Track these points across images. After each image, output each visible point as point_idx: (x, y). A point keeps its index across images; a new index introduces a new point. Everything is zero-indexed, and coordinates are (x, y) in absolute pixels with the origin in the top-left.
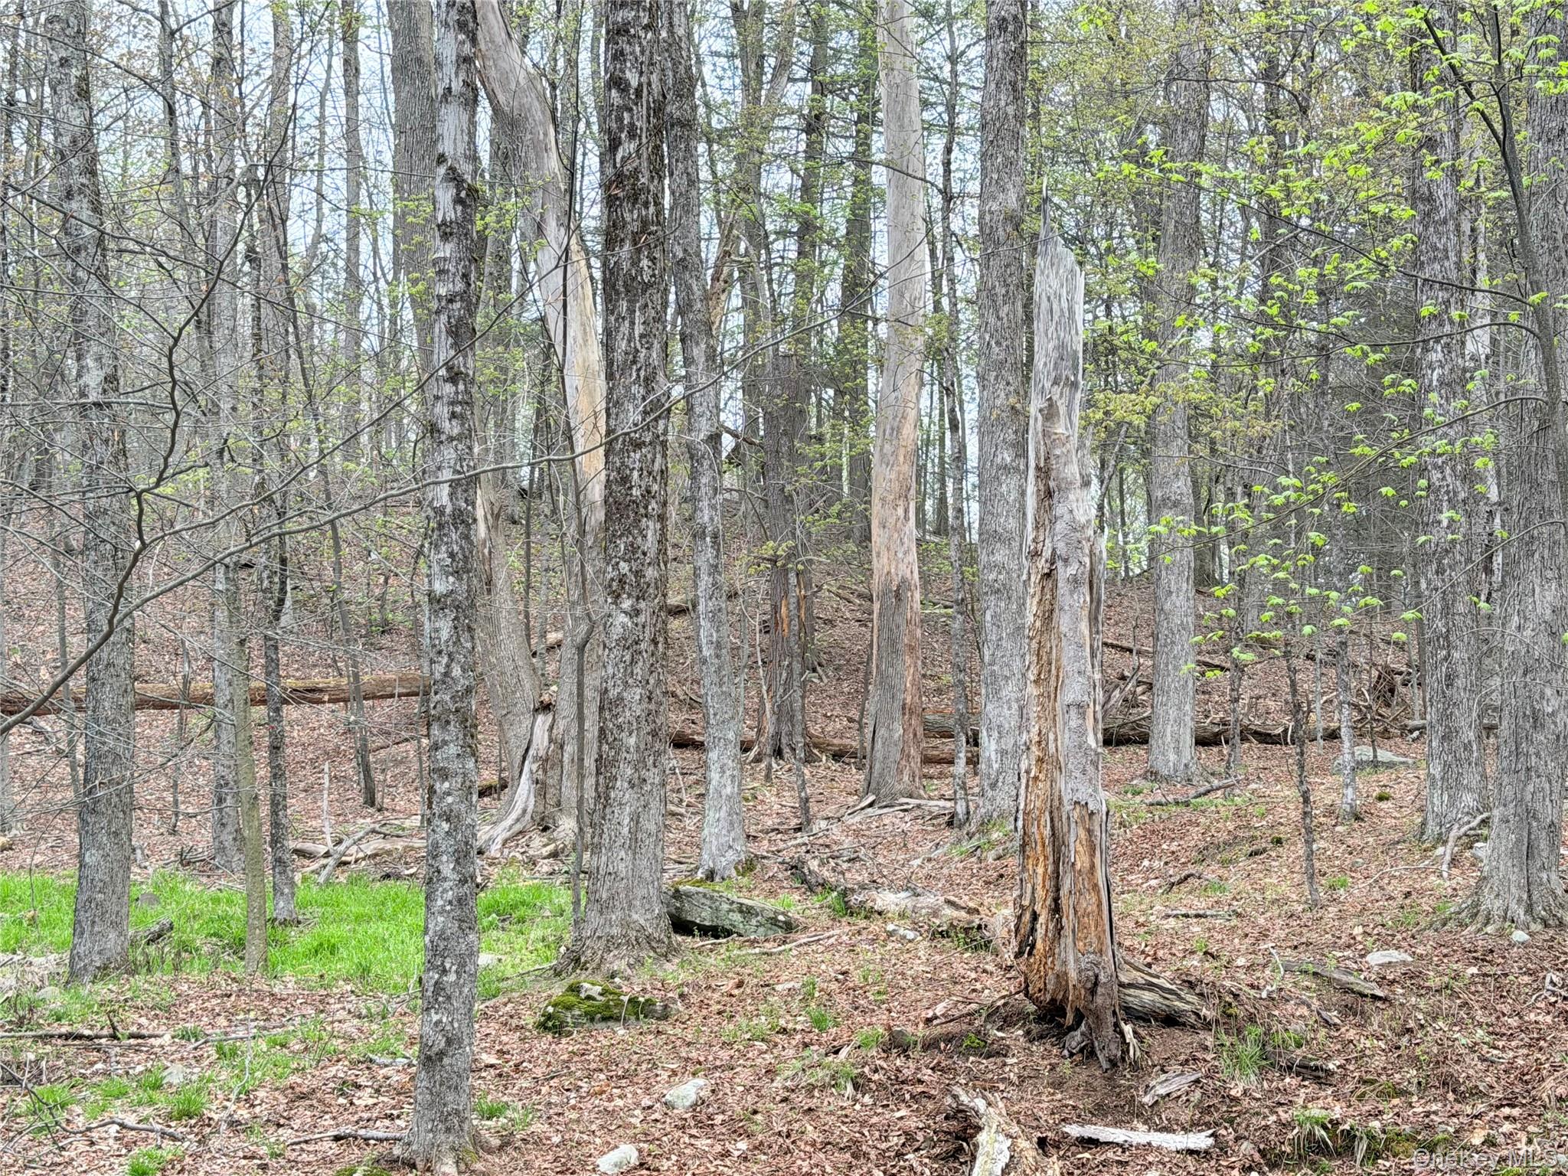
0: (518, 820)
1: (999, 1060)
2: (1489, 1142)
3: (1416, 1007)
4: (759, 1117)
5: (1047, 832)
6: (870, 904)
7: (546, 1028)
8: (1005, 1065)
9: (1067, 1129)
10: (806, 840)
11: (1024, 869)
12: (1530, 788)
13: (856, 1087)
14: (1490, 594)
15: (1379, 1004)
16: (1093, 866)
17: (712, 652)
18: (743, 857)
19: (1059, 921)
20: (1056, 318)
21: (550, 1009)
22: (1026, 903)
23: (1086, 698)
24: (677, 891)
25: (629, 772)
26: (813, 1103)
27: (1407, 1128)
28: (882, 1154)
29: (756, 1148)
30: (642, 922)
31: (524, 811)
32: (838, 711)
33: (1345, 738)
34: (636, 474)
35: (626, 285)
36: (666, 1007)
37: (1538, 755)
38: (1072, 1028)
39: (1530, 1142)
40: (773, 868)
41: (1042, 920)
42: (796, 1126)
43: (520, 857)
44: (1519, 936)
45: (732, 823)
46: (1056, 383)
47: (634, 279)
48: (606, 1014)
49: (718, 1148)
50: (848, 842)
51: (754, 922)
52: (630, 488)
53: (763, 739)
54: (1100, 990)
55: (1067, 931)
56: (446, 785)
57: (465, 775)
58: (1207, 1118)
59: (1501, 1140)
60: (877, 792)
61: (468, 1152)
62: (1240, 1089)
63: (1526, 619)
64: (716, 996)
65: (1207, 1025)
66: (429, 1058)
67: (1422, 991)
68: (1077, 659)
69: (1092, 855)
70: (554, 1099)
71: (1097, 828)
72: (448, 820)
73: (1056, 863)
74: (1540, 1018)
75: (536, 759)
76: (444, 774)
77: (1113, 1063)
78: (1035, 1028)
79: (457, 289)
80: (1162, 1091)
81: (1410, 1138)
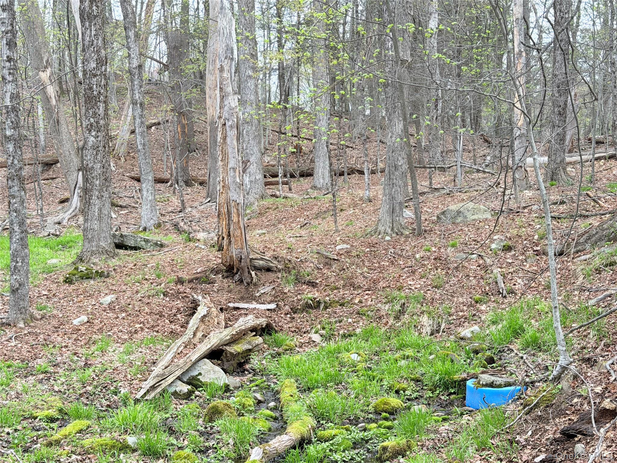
0: (74, 211)
1: (212, 285)
2: (360, 302)
3: (347, 262)
4: (130, 306)
5: (226, 210)
6: (195, 237)
7: (66, 282)
8: (214, 286)
9: (229, 304)
10: (183, 215)
11: (219, 223)
12: (394, 190)
13: (164, 295)
14: (437, 118)
15: (336, 261)
16: (239, 221)
17: (142, 147)
18: (157, 222)
19: (230, 239)
20: (225, 36)
21: (68, 276)
22: (220, 234)
23: (236, 166)
24: (122, 235)
25: (97, 193)
26: (149, 301)
27: (337, 299)
28: (169, 315)
29: (128, 315)
30: (104, 245)
31: (76, 208)
32: (203, 166)
33: (366, 173)
34: (95, 86)
35: (88, 16)
36: (108, 273)
37: (396, 179)
38: (237, 273)
39: (372, 301)
40: (168, 225)
41: (225, 239)
42: (142, 308)
43: (74, 225)
44: (388, 238)
45: (152, 210)
46: (226, 58)
47: (90, 14)
48: (88, 277)
49: (115, 316)
50: (197, 215)
51: (149, 244)
52: (93, 91)
53: (173, 178)
54: (242, 261)
55: (232, 242)
56: (15, 200)
57: (21, 197)
58: (276, 299)
59: (364, 301)
60: (211, 197)
61: (28, 320)
62: (287, 290)
63: (393, 134)
64: (127, 269)
65: (279, 271)
66: (13, 290)
67: (350, 257)
68: (233, 153)
69: (239, 217)
70: (65, 304)
71: (240, 208)
72: (16, 212)
73: (229, 220)
74: (385, 264)
75: (79, 188)
76: (14, 197)
77: (248, 284)
78: (225, 274)
79: (9, 29)
80: (262, 292)
81: (338, 302)
